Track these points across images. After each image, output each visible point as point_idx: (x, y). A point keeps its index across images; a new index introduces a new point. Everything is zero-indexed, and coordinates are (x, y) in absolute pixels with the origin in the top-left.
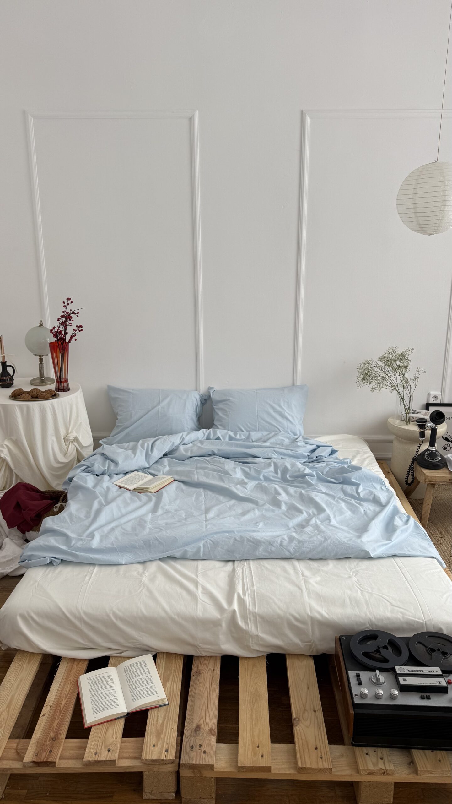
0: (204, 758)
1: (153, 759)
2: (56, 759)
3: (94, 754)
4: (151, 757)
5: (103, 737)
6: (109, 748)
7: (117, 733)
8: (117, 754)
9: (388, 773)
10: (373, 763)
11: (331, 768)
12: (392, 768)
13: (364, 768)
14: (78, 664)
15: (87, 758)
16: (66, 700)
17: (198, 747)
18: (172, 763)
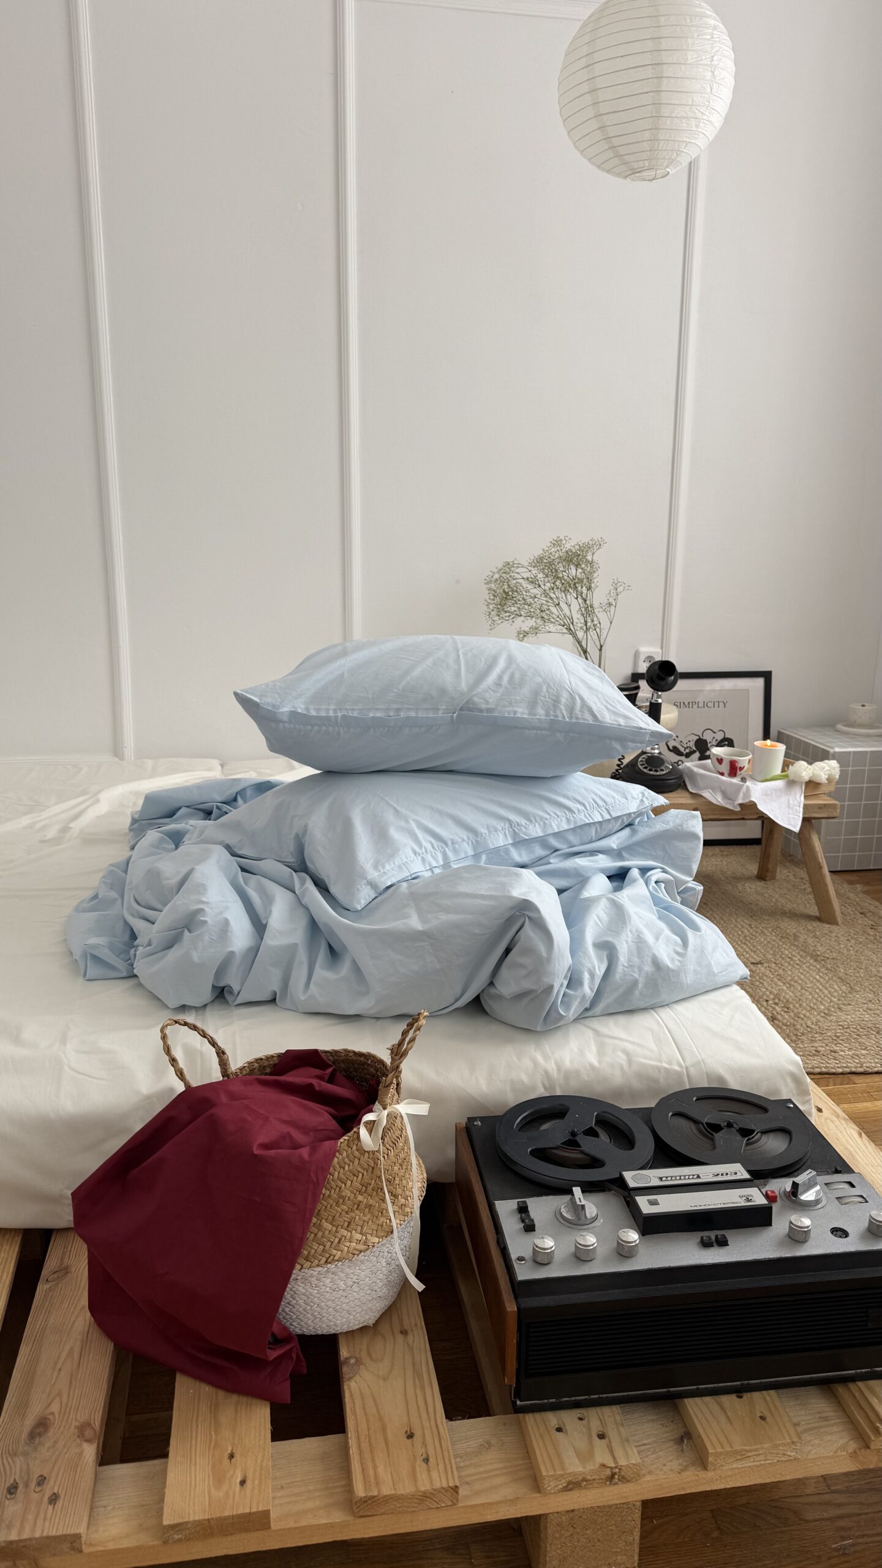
0: (49, 1516)
9: (623, 1477)
10: (578, 1454)
11: (457, 1487)
12: (635, 1459)
13: (555, 1470)
17: (34, 1484)
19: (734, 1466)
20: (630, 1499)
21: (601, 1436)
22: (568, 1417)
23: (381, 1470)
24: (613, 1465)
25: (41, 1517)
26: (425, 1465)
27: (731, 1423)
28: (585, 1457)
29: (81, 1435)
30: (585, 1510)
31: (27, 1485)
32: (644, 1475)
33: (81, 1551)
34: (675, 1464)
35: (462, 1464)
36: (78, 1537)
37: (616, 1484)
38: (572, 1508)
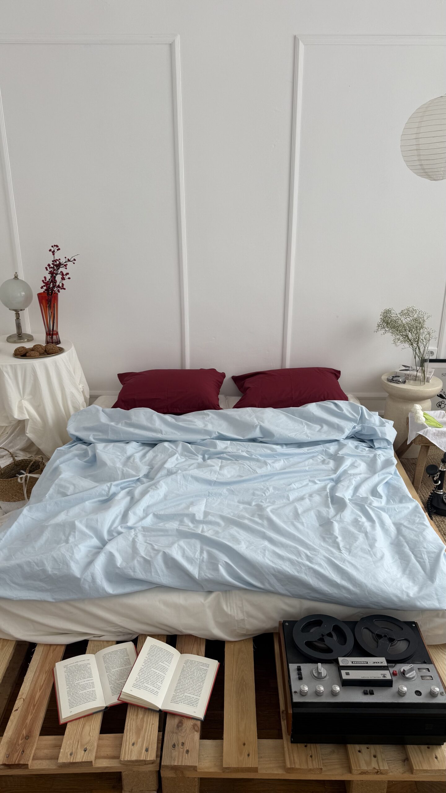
0: (186, 757)
1: (132, 759)
2: (28, 760)
3: (69, 755)
4: (131, 756)
5: (79, 735)
6: (85, 747)
7: (94, 730)
8: (94, 754)
9: (382, 773)
10: (366, 762)
11: (322, 768)
12: (386, 768)
13: (357, 767)
14: (54, 650)
15: (62, 759)
16: (40, 692)
17: (180, 745)
18: (153, 763)
19: (423, 774)
20: (383, 780)
21: (375, 756)
22: (363, 747)
23: (296, 759)
24: (378, 769)
25: (184, 758)
26: (311, 758)
27: (424, 759)
28: (368, 764)
29: (194, 728)
30: (367, 781)
31: (178, 746)
32: (389, 773)
33: (197, 771)
34: (401, 770)
35: (324, 758)
36: (196, 767)
37: (378, 774)
38: (362, 780)
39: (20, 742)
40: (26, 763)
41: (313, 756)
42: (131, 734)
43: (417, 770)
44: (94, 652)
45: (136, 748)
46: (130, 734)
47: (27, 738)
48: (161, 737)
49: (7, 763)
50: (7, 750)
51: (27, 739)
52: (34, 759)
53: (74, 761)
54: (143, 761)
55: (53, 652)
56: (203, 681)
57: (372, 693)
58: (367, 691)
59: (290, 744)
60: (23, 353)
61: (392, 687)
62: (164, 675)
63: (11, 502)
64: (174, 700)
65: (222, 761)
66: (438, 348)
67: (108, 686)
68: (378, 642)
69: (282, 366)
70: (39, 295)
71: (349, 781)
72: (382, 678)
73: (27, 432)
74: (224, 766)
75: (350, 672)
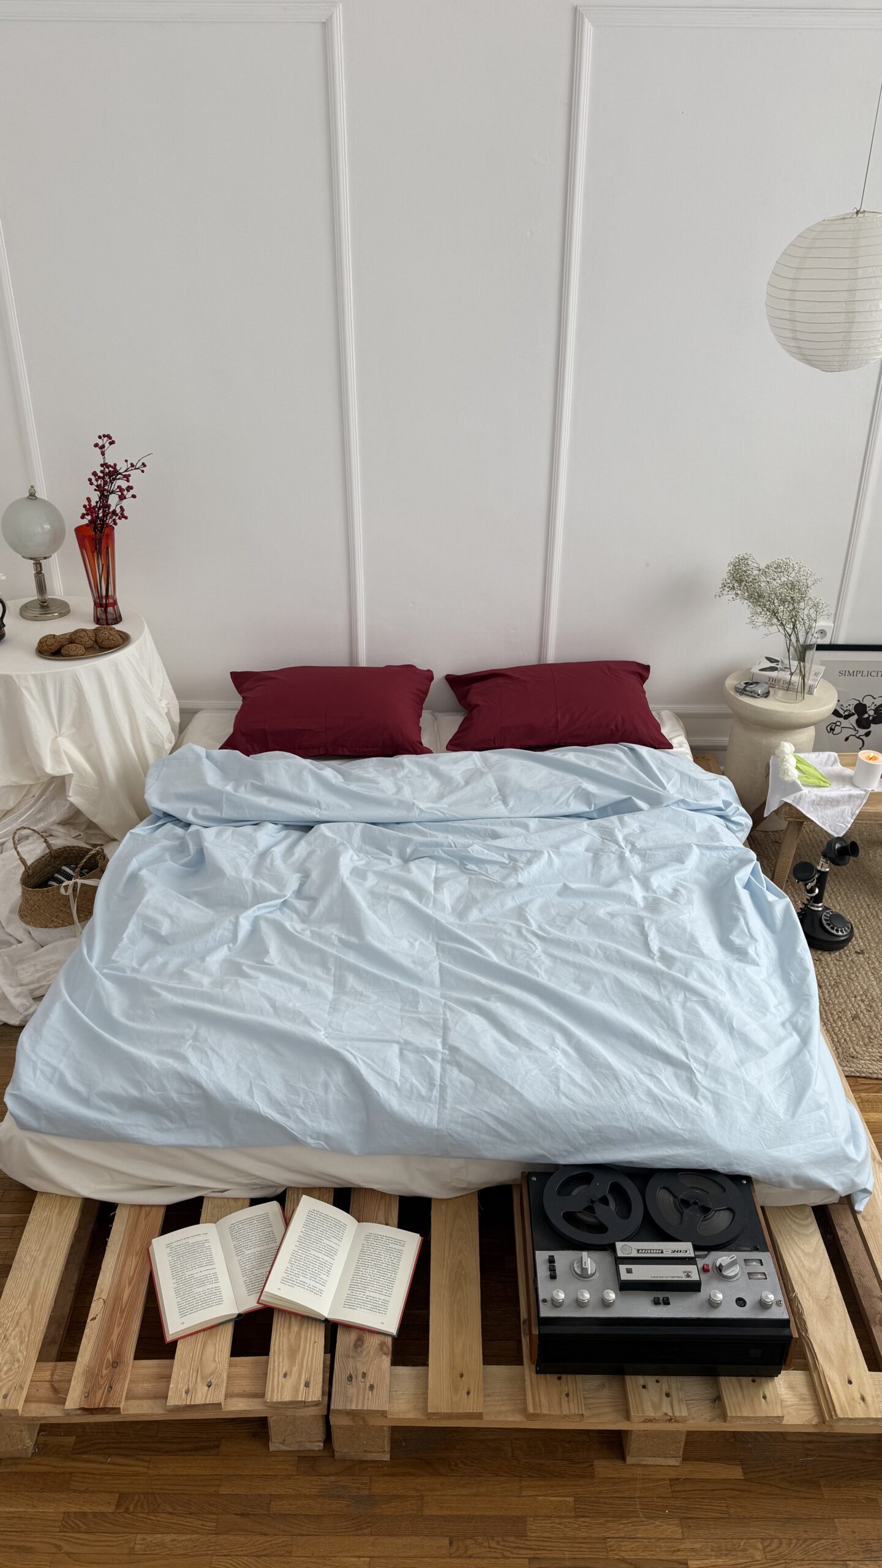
0: (370, 1398)
1: (285, 1400)
2: (119, 1402)
3: (184, 1393)
4: (282, 1395)
5: (198, 1360)
6: (209, 1380)
7: (222, 1350)
8: (223, 1391)
9: (677, 1421)
10: (653, 1404)
11: (583, 1414)
14: (147, 1215)
15: (173, 1400)
16: (131, 1288)
17: (360, 1377)
18: (316, 1405)
19: (742, 1422)
20: (680, 1430)
21: (668, 1395)
22: (650, 1380)
23: (543, 1399)
24: (672, 1415)
25: (366, 1397)
26: (566, 1398)
27: (745, 1399)
28: (656, 1407)
29: (382, 1349)
30: (654, 1431)
31: (357, 1378)
32: (689, 1420)
33: (386, 1417)
34: (708, 1416)
35: (587, 1396)
36: (386, 1412)
37: (672, 1423)
38: (646, 1429)
39: (104, 1372)
40: (117, 1406)
41: (571, 1395)
42: (281, 1360)
43: (732, 1417)
44: (214, 1220)
45: (290, 1382)
46: (279, 1358)
47: (115, 1366)
48: (329, 1362)
49: (86, 1407)
50: (85, 1386)
51: (115, 1368)
52: (128, 1398)
53: (192, 1403)
54: (301, 1402)
55: (145, 1219)
56: (395, 1271)
57: (666, 1302)
58: (659, 1298)
59: (534, 1375)
60: (54, 648)
61: (700, 1291)
62: (330, 1260)
63: (51, 927)
64: (349, 1304)
65: (427, 1402)
66: (834, 623)
67: (241, 1280)
68: (682, 1214)
69: (540, 659)
70: (79, 530)
71: (627, 1431)
72: (685, 1279)
73: (70, 794)
74: (429, 1411)
75: (633, 1267)
